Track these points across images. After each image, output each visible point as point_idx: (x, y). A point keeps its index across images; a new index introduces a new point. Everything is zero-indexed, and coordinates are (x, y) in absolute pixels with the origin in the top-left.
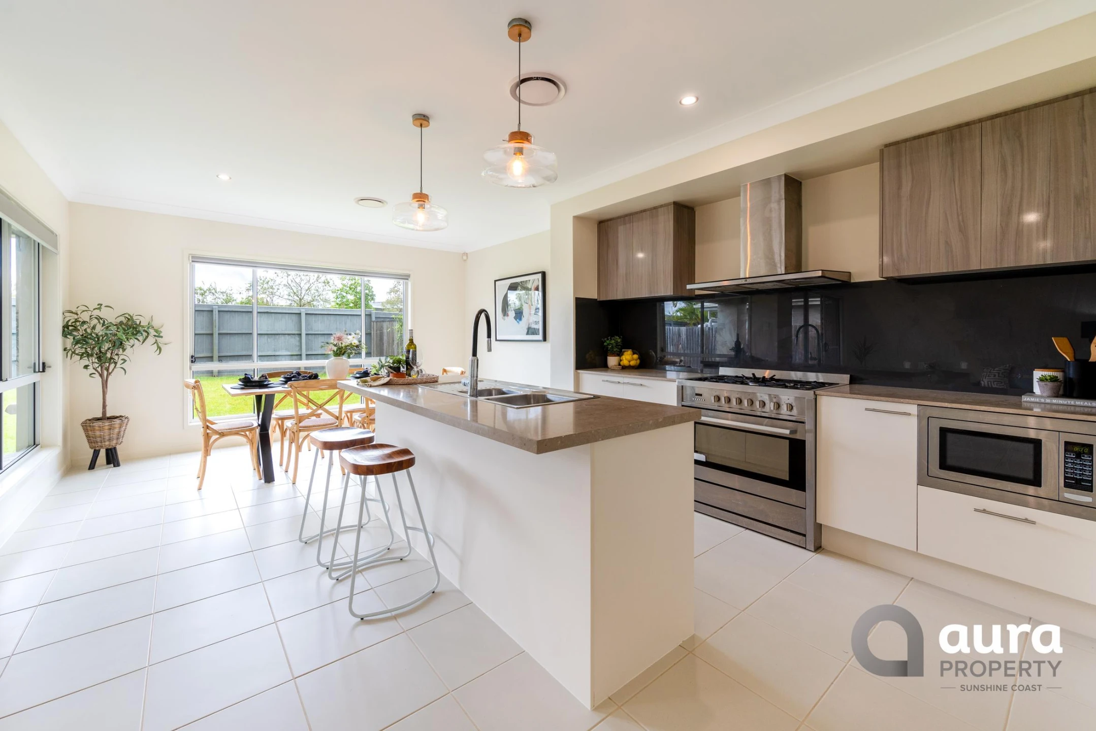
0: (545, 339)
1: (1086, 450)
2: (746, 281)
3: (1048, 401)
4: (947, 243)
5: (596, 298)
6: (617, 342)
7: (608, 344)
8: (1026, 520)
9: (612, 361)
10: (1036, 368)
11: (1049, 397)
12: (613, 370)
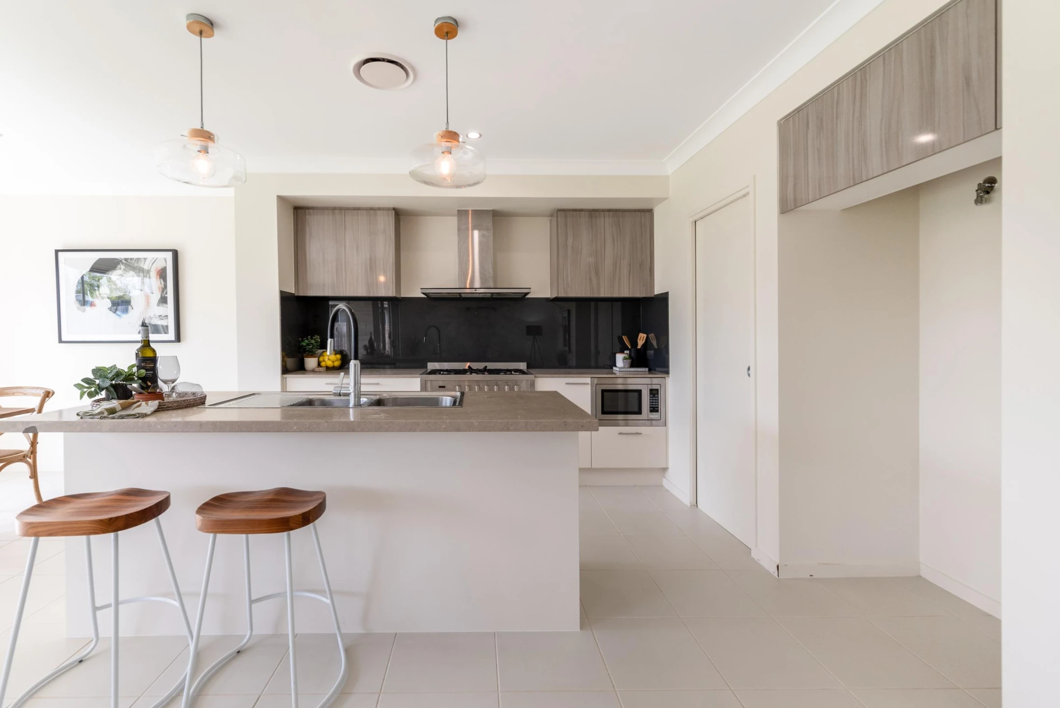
0: (178, 339)
1: (656, 392)
2: (476, 290)
3: (628, 370)
4: (590, 279)
5: (294, 293)
6: (316, 342)
7: (308, 344)
8: (637, 433)
9: (311, 363)
10: (618, 353)
11: (628, 368)
12: (313, 371)
